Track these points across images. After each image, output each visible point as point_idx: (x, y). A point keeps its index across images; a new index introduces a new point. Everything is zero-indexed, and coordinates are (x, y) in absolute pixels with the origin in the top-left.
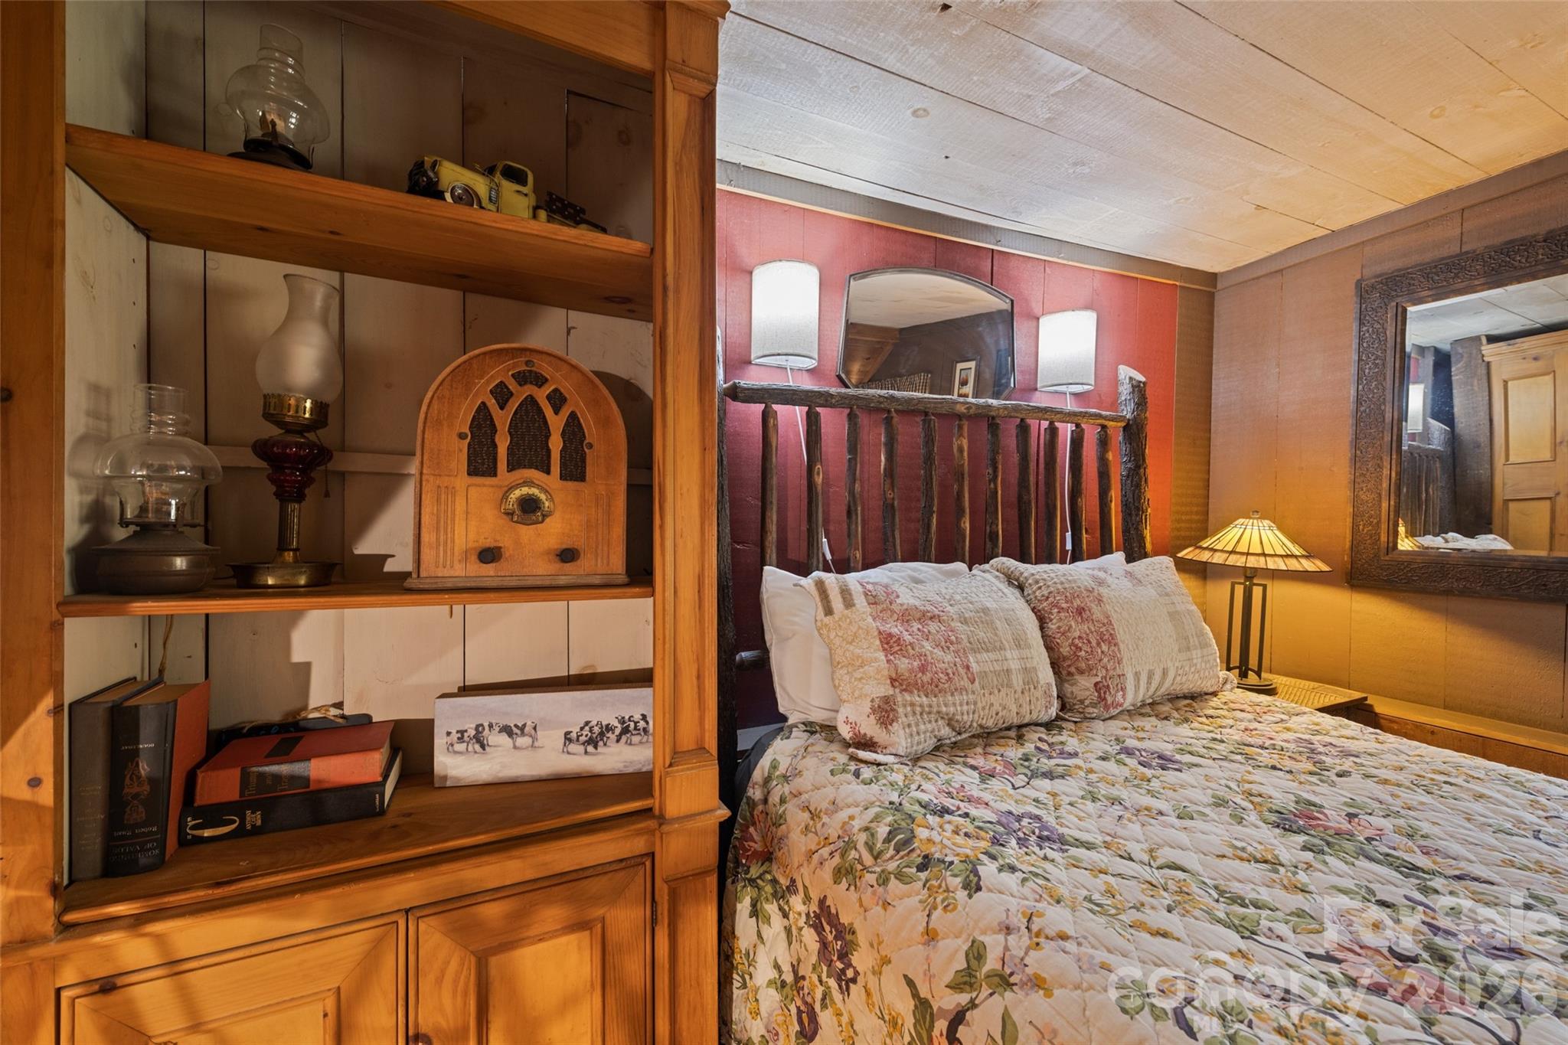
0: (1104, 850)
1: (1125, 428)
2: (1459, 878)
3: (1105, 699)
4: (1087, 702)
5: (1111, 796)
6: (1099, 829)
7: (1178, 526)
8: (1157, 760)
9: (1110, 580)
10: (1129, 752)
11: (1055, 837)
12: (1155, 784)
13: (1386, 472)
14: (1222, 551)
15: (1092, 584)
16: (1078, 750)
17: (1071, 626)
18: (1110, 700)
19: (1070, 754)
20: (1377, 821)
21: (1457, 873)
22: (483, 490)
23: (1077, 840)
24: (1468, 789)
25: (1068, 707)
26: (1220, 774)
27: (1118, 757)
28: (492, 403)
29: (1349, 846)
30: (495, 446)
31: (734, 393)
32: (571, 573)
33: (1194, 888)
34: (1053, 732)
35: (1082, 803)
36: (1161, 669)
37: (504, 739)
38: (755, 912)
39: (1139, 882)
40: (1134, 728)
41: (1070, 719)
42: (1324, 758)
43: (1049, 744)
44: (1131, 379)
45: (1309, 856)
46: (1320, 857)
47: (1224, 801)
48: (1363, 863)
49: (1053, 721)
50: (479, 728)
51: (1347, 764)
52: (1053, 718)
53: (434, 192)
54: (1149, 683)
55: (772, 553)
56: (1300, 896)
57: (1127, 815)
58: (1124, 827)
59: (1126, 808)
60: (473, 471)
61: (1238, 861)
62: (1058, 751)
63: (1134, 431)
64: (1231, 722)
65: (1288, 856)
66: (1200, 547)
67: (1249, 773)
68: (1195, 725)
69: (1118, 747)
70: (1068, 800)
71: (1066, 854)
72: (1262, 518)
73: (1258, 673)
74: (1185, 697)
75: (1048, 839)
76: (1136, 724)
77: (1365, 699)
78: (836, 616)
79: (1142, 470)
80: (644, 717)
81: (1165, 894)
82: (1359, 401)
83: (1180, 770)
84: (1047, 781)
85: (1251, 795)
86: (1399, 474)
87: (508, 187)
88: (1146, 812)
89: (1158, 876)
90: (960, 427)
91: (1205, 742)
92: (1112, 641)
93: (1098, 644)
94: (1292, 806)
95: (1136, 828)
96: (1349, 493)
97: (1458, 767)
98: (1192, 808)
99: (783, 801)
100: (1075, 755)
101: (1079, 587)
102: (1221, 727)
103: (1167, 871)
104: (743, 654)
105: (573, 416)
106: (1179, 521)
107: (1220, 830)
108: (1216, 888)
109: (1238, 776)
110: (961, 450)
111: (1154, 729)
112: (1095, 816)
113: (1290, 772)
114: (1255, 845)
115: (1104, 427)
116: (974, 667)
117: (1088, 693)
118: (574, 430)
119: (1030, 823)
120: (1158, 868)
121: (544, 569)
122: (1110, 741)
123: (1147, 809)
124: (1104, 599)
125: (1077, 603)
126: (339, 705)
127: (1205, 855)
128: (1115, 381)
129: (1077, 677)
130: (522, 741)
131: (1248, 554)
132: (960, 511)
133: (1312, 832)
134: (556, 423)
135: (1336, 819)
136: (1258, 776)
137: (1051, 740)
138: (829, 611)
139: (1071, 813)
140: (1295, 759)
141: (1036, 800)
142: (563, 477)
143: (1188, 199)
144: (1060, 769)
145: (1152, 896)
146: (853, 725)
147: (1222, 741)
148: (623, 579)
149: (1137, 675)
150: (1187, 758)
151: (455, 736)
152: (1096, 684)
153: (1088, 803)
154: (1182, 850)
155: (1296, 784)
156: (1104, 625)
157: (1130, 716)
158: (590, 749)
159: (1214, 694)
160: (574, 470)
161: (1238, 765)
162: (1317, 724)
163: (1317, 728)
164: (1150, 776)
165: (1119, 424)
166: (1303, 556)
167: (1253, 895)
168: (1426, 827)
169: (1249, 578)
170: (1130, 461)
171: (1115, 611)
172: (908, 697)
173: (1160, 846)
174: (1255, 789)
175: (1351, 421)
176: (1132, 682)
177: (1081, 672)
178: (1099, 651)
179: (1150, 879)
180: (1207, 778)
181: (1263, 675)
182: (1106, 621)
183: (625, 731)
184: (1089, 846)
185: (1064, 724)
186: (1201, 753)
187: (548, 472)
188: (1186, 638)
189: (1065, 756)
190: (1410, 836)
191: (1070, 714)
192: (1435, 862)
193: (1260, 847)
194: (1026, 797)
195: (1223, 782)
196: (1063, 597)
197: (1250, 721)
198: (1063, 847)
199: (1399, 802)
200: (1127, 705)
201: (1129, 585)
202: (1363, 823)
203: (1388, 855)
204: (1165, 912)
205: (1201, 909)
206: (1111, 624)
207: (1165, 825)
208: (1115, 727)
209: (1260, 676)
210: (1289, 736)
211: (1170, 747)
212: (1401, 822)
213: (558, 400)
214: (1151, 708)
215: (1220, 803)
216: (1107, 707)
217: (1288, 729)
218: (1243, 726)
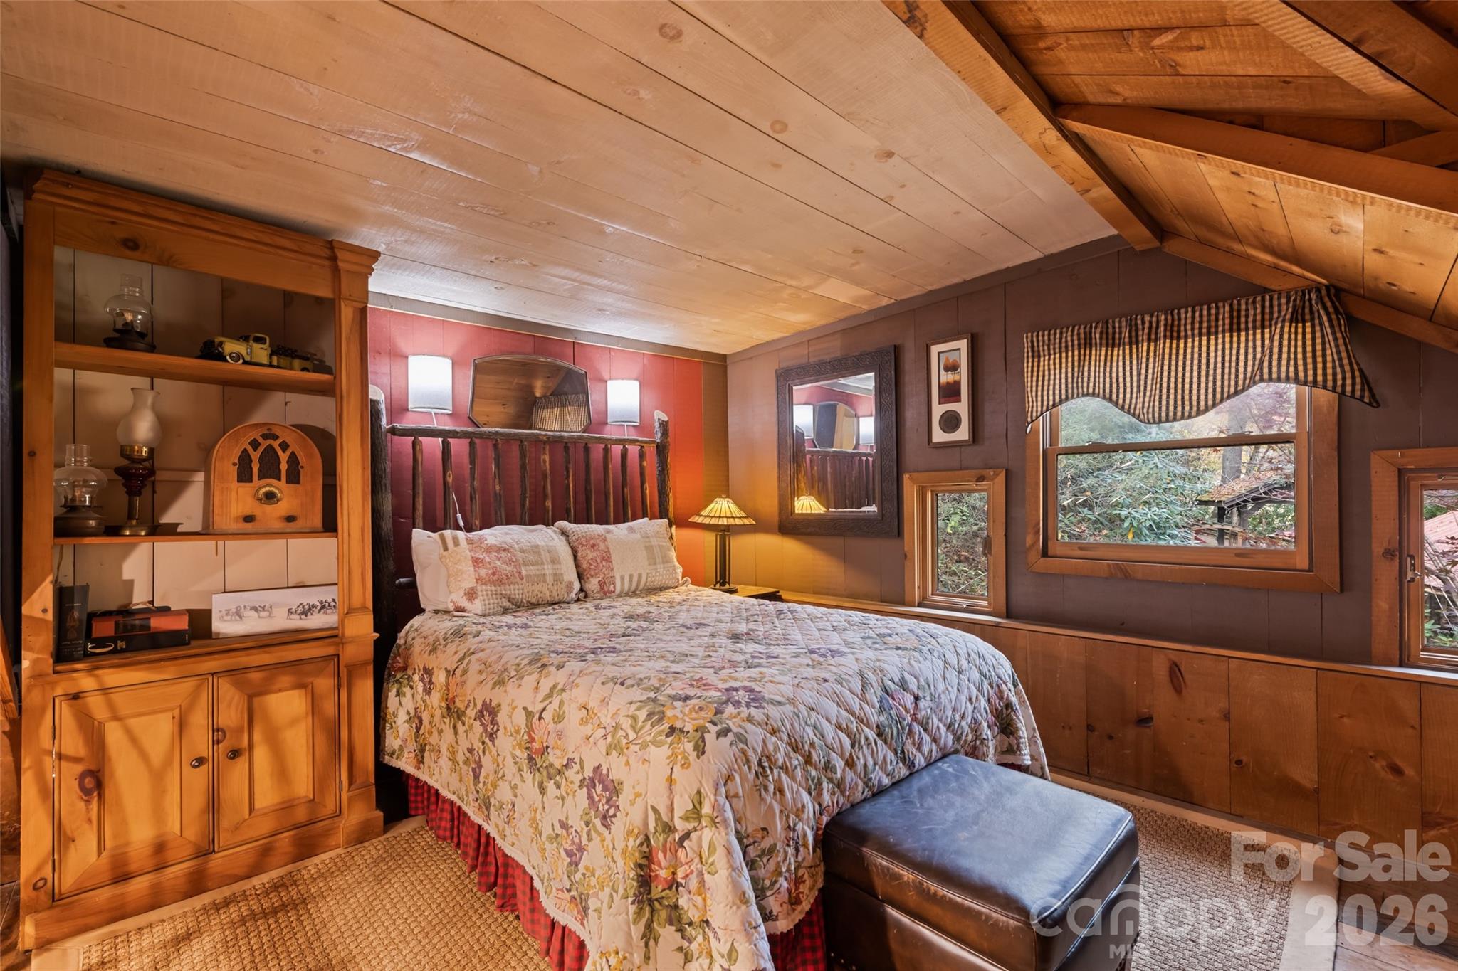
1: (656, 447)
3: (604, 588)
4: (594, 590)
9: (615, 530)
13: (789, 472)
15: (603, 532)
17: (588, 553)
18: (606, 589)
22: (245, 490)
25: (588, 595)
28: (250, 449)
30: (251, 468)
31: (393, 431)
32: (291, 527)
36: (638, 574)
37: (253, 613)
38: (398, 694)
40: (613, 600)
44: (660, 418)
50: (238, 609)
52: (575, 600)
53: (221, 358)
54: (631, 581)
55: (420, 521)
60: (240, 480)
63: (661, 449)
64: (667, 596)
66: (699, 515)
73: (729, 584)
74: (653, 588)
76: (616, 599)
77: (775, 591)
78: (450, 551)
80: (334, 600)
82: (778, 434)
83: (611, 609)
87: (257, 346)
90: (544, 449)
92: (609, 560)
93: (602, 561)
96: (778, 483)
99: (413, 639)
101: (594, 534)
102: (658, 597)
104: (402, 580)
105: (293, 454)
110: (545, 462)
111: (623, 600)
115: (642, 447)
116: (524, 572)
117: (595, 586)
118: (293, 460)
121: (278, 526)
124: (608, 540)
125: (592, 542)
126: (152, 602)
128: (651, 419)
129: (590, 578)
130: (262, 614)
131: (725, 518)
132: (545, 497)
134: (284, 457)
138: (446, 549)
142: (287, 482)
146: (454, 603)
148: (322, 529)
149: (622, 578)
151: (224, 612)
152: (600, 582)
158: (303, 617)
159: (673, 587)
160: (294, 478)
165: (652, 445)
166: (745, 517)
169: (723, 531)
171: (612, 546)
172: (484, 587)
175: (777, 444)
176: (620, 580)
177: (592, 576)
178: (602, 565)
182: (606, 551)
183: (323, 607)
187: (280, 480)
188: (654, 558)
191: (588, 599)
196: (586, 539)
200: (617, 591)
201: (626, 533)
206: (609, 552)
208: (605, 601)
213: (284, 446)
214: (633, 593)
216: (605, 593)
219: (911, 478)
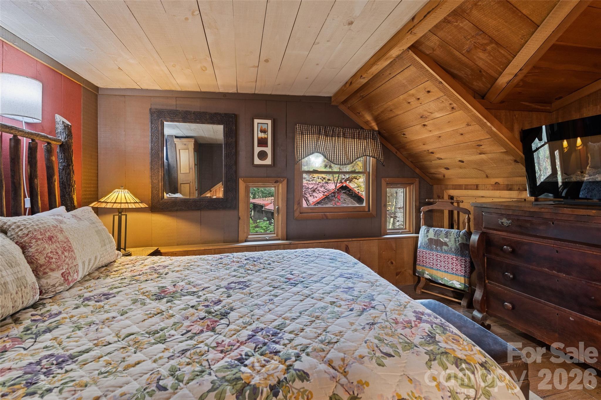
0: (96, 348)
1: (60, 146)
2: (203, 290)
3: (68, 279)
4: (56, 285)
5: (89, 322)
6: (89, 341)
7: (85, 193)
8: (103, 297)
9: (65, 220)
10: (88, 299)
11: (67, 358)
12: (107, 307)
13: (160, 173)
14: (110, 202)
15: (55, 223)
16: (60, 310)
17: (45, 247)
18: (70, 279)
19: (56, 314)
20: (181, 284)
21: (202, 288)
23: (80, 352)
24: (196, 265)
25: (44, 291)
26: (131, 291)
27: (84, 304)
29: (178, 295)
33: (140, 338)
34: (39, 308)
35: (74, 334)
36: (94, 257)
39: (118, 351)
40: (85, 288)
41: (47, 297)
42: (159, 271)
43: (39, 315)
44: (63, 122)
45: (169, 304)
46: (172, 302)
47: (136, 300)
48: (183, 298)
49: (37, 302)
51: (166, 270)
52: (37, 300)
54: (89, 265)
56: (173, 318)
57: (100, 326)
58: (101, 332)
59: (97, 324)
61: (150, 319)
62: (48, 316)
63: (65, 148)
64: (125, 270)
65: (164, 308)
66: (100, 202)
67: (140, 286)
68: (112, 276)
69: (82, 299)
70: (65, 336)
71: (77, 362)
72: (125, 189)
73: (125, 249)
74: (103, 267)
75: (63, 361)
76: (85, 286)
77: (158, 249)
79: (71, 167)
81: (130, 348)
82: (152, 149)
83: (115, 297)
84: (48, 334)
85: (144, 293)
86: (164, 174)
88: (107, 321)
89: (124, 344)
91: (119, 281)
92: (70, 249)
93: (63, 253)
94: (158, 291)
95: (106, 330)
96: (150, 180)
97: (191, 260)
98: (125, 309)
100: (60, 313)
101: (49, 226)
102: (122, 273)
103: (127, 339)
106: (85, 191)
107: (139, 311)
108: (147, 333)
109: (137, 289)
111: (95, 285)
112: (83, 336)
113: (152, 280)
114: (153, 310)
115: (49, 143)
117: (57, 280)
119: (47, 361)
120: (123, 340)
122: (75, 299)
123: (107, 319)
124: (64, 230)
125: (48, 234)
127: (138, 323)
128: (54, 122)
129: (51, 273)
131: (121, 203)
133: (167, 296)
135: (171, 289)
136: (143, 285)
137: (39, 312)
139: (70, 342)
140: (151, 275)
141: (46, 347)
143: (92, 51)
144: (54, 324)
145: (127, 352)
147: (125, 278)
149: (84, 263)
150: (115, 290)
152: (62, 274)
153: (77, 332)
154: (129, 326)
155: (155, 283)
156: (65, 243)
157: (80, 283)
159: (115, 261)
161: (135, 285)
162: (153, 261)
163: (154, 262)
164: (103, 305)
165: (58, 143)
166: (140, 202)
167: (160, 327)
168: (192, 280)
169: (120, 213)
170: (64, 162)
171: (71, 235)
173: (119, 331)
174: (144, 290)
175: (150, 156)
176: (81, 267)
177: (53, 270)
178: (63, 256)
179: (122, 346)
180: (127, 294)
181: (127, 249)
182: (66, 241)
184: (87, 351)
185: (45, 302)
186: (119, 286)
188: (104, 241)
189: (53, 316)
190: (189, 284)
191: (46, 295)
192: (197, 288)
193: (155, 310)
194: (37, 349)
195: (133, 293)
196: (39, 233)
197: (132, 267)
198: (74, 360)
199: (183, 276)
200: (79, 279)
201: (76, 221)
202: (178, 286)
203: (187, 292)
204: (134, 355)
205: (146, 344)
206: (69, 242)
207: (118, 321)
208: (75, 291)
209: (125, 250)
210: (147, 267)
211: (106, 289)
212: (186, 281)
214: (89, 276)
215: (135, 301)
216: (69, 283)
217: (145, 265)
218: (130, 270)
219: (243, 181)
